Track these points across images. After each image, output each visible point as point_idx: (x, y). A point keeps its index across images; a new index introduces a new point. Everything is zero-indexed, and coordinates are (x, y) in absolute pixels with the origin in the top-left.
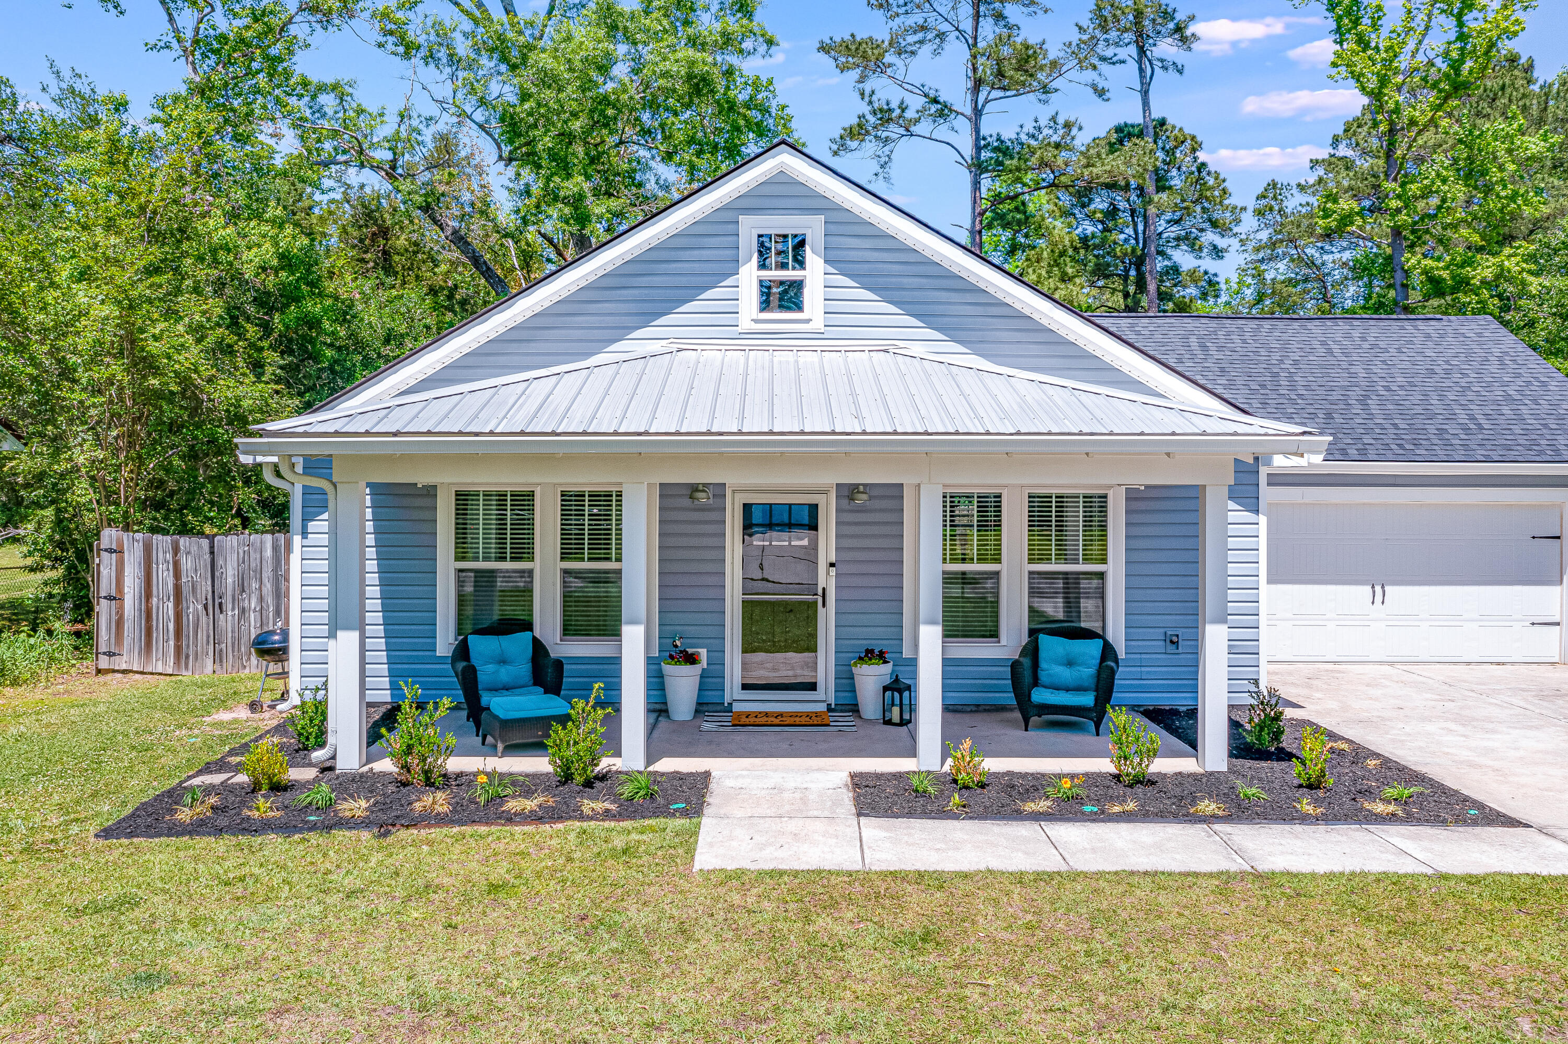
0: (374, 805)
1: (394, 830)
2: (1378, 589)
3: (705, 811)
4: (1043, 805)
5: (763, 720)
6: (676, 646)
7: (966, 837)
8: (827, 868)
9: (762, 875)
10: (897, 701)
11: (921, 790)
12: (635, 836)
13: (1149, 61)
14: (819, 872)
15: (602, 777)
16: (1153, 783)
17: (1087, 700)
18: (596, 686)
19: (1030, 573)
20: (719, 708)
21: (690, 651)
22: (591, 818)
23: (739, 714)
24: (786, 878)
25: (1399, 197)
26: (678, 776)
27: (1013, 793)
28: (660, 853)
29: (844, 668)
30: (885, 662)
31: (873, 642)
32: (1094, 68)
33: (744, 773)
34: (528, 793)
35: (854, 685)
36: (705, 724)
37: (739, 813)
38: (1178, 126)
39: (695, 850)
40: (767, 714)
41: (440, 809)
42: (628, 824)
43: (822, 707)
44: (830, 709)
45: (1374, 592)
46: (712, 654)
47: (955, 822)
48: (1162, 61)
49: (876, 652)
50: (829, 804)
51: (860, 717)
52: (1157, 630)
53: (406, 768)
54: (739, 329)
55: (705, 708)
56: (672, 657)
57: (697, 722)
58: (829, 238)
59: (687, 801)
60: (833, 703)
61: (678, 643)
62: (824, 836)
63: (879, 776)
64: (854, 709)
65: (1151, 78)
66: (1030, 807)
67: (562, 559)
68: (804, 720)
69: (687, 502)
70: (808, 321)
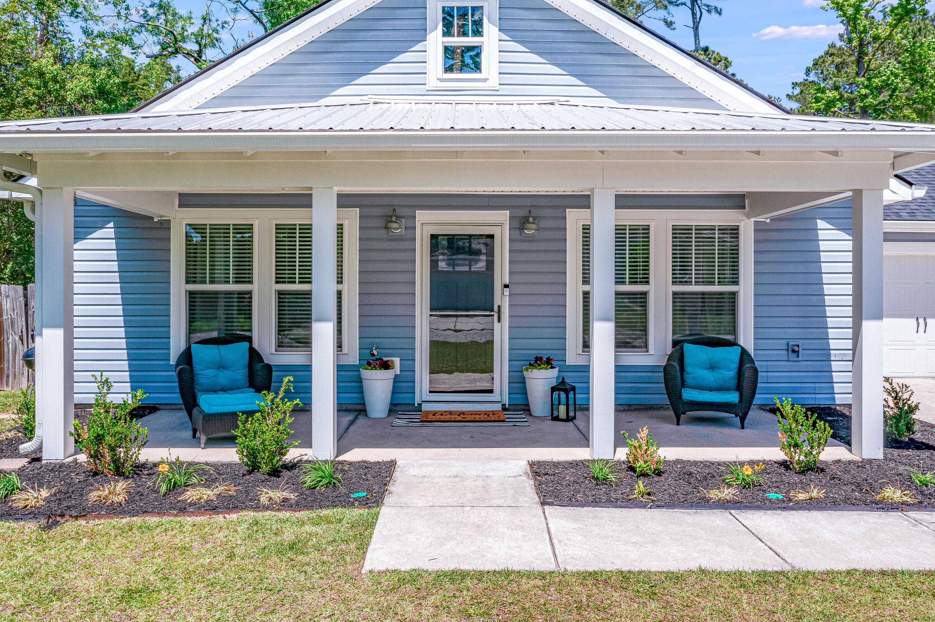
0: (55, 494)
1: (62, 521)
2: (921, 321)
3: (386, 501)
4: (727, 493)
5: (448, 417)
6: (373, 355)
7: (660, 528)
8: (516, 568)
9: (441, 576)
10: (563, 400)
11: (601, 478)
12: (308, 528)
13: (699, 7)
14: (507, 573)
15: (291, 467)
16: (822, 470)
17: (733, 397)
18: (286, 380)
19: (674, 294)
20: (410, 408)
21: (385, 359)
22: (267, 508)
23: (427, 413)
24: (469, 583)
25: (866, 87)
26: (365, 466)
27: (692, 480)
28: (330, 548)
29: (519, 374)
30: (552, 367)
31: (541, 352)
32: (666, 7)
33: (427, 461)
34: (209, 483)
35: (525, 388)
36: (397, 420)
37: (420, 503)
38: (716, 52)
39: (368, 545)
40: (451, 413)
41: (116, 499)
42: (304, 514)
43: (498, 407)
44: (504, 408)
45: (918, 324)
46: (405, 362)
47: (643, 511)
48: (708, 6)
49: (545, 359)
50: (511, 492)
51: (531, 415)
52: (779, 341)
53: (96, 456)
54: (427, 87)
55: (398, 408)
56: (369, 364)
57: (390, 419)
58: (503, 10)
59: (369, 491)
60: (506, 401)
61: (375, 352)
62: (509, 528)
63: (556, 465)
64: (526, 408)
65: (700, 19)
66: (714, 494)
67: (277, 282)
68: (482, 417)
69: (382, 233)
70: (485, 80)
